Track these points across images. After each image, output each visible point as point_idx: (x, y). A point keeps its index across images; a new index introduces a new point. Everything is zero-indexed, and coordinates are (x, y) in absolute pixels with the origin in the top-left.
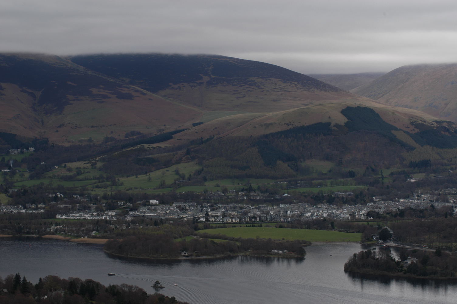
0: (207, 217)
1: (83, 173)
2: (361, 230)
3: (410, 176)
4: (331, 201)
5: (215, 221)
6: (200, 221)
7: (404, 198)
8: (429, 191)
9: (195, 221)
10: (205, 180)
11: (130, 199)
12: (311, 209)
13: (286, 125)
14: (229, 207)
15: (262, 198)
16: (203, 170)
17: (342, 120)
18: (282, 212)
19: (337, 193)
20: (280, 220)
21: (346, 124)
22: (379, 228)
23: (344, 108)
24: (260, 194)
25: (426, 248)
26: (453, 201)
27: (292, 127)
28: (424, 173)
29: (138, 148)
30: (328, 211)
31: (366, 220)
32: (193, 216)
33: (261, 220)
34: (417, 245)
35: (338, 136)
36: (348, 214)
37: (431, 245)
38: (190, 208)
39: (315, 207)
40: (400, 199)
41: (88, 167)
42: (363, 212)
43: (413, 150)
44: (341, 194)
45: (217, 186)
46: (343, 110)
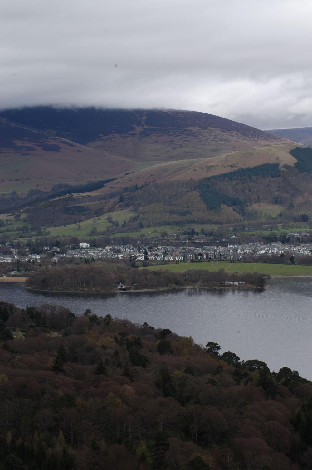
0: (146, 256)
1: (6, 225)
4: (285, 240)
5: (155, 259)
6: (138, 260)
9: (132, 259)
10: (141, 226)
11: (58, 244)
12: (264, 247)
13: (229, 167)
14: (170, 248)
15: (206, 241)
16: (138, 217)
17: (291, 161)
18: (231, 251)
19: (291, 234)
20: (230, 258)
21: (296, 165)
23: (293, 149)
24: (204, 237)
27: (237, 169)
29: (67, 197)
30: (284, 249)
32: (130, 255)
33: (208, 258)
35: (287, 178)
36: (308, 251)
38: (125, 250)
39: (268, 245)
41: (11, 220)
44: (295, 235)
45: (155, 231)
46: (292, 150)
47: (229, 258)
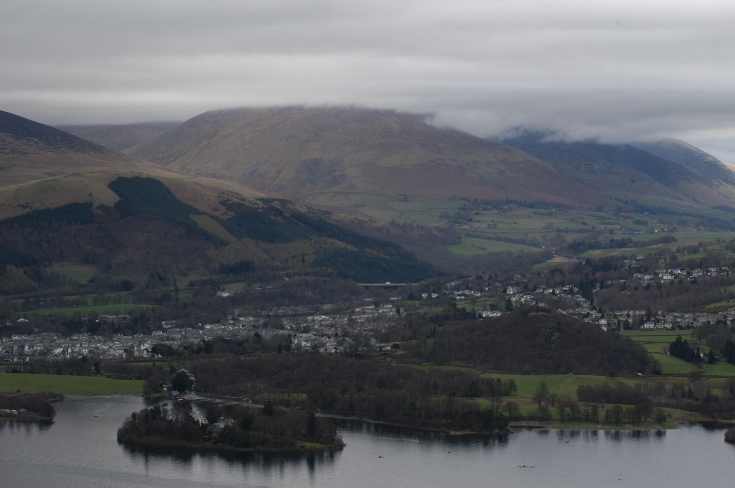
2: (142, 374)
3: (221, 288)
4: (94, 328)
7: (211, 323)
8: (251, 311)
12: (62, 341)
13: (20, 208)
17: (110, 198)
18: (16, 348)
19: (103, 315)
20: (13, 361)
21: (117, 205)
22: (173, 371)
23: (113, 180)
25: (248, 402)
26: (291, 327)
27: (31, 211)
28: (244, 281)
30: (89, 346)
31: (150, 358)
34: (233, 397)
35: (104, 225)
36: (122, 350)
37: (257, 397)
39: (68, 338)
40: (205, 324)
42: (146, 346)
43: (225, 246)
44: (109, 317)
46: (112, 182)
47: (11, 361)
